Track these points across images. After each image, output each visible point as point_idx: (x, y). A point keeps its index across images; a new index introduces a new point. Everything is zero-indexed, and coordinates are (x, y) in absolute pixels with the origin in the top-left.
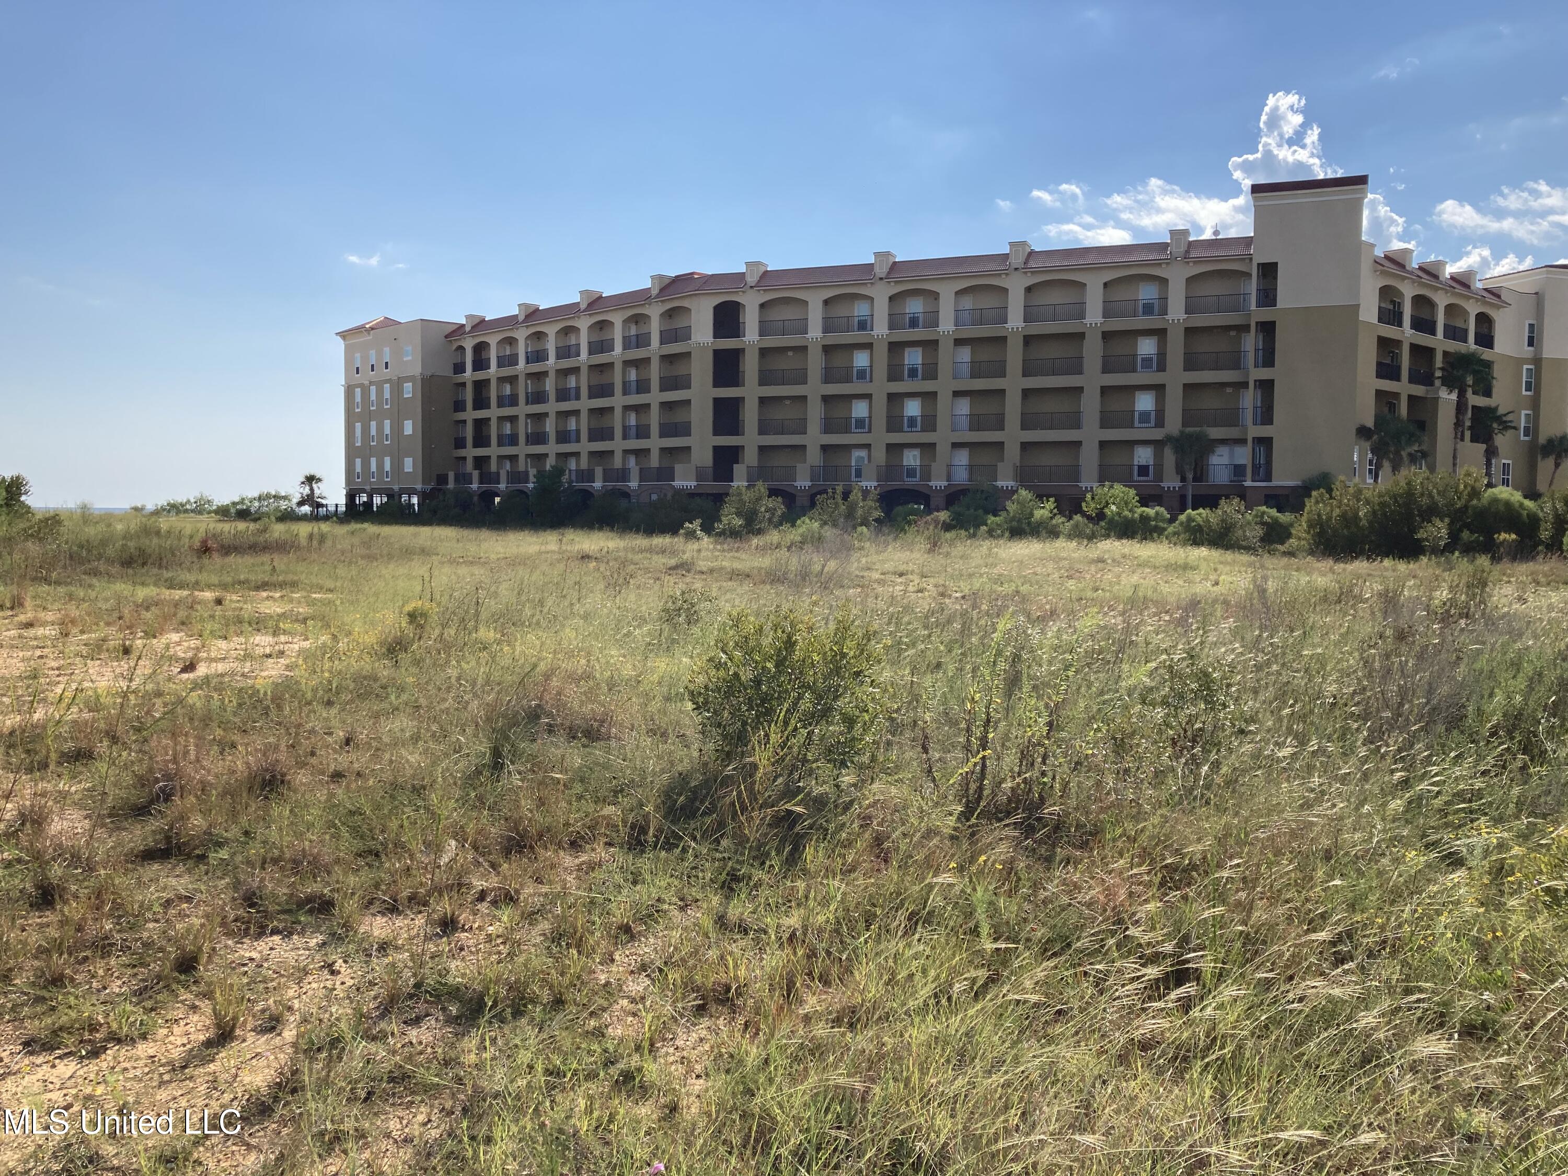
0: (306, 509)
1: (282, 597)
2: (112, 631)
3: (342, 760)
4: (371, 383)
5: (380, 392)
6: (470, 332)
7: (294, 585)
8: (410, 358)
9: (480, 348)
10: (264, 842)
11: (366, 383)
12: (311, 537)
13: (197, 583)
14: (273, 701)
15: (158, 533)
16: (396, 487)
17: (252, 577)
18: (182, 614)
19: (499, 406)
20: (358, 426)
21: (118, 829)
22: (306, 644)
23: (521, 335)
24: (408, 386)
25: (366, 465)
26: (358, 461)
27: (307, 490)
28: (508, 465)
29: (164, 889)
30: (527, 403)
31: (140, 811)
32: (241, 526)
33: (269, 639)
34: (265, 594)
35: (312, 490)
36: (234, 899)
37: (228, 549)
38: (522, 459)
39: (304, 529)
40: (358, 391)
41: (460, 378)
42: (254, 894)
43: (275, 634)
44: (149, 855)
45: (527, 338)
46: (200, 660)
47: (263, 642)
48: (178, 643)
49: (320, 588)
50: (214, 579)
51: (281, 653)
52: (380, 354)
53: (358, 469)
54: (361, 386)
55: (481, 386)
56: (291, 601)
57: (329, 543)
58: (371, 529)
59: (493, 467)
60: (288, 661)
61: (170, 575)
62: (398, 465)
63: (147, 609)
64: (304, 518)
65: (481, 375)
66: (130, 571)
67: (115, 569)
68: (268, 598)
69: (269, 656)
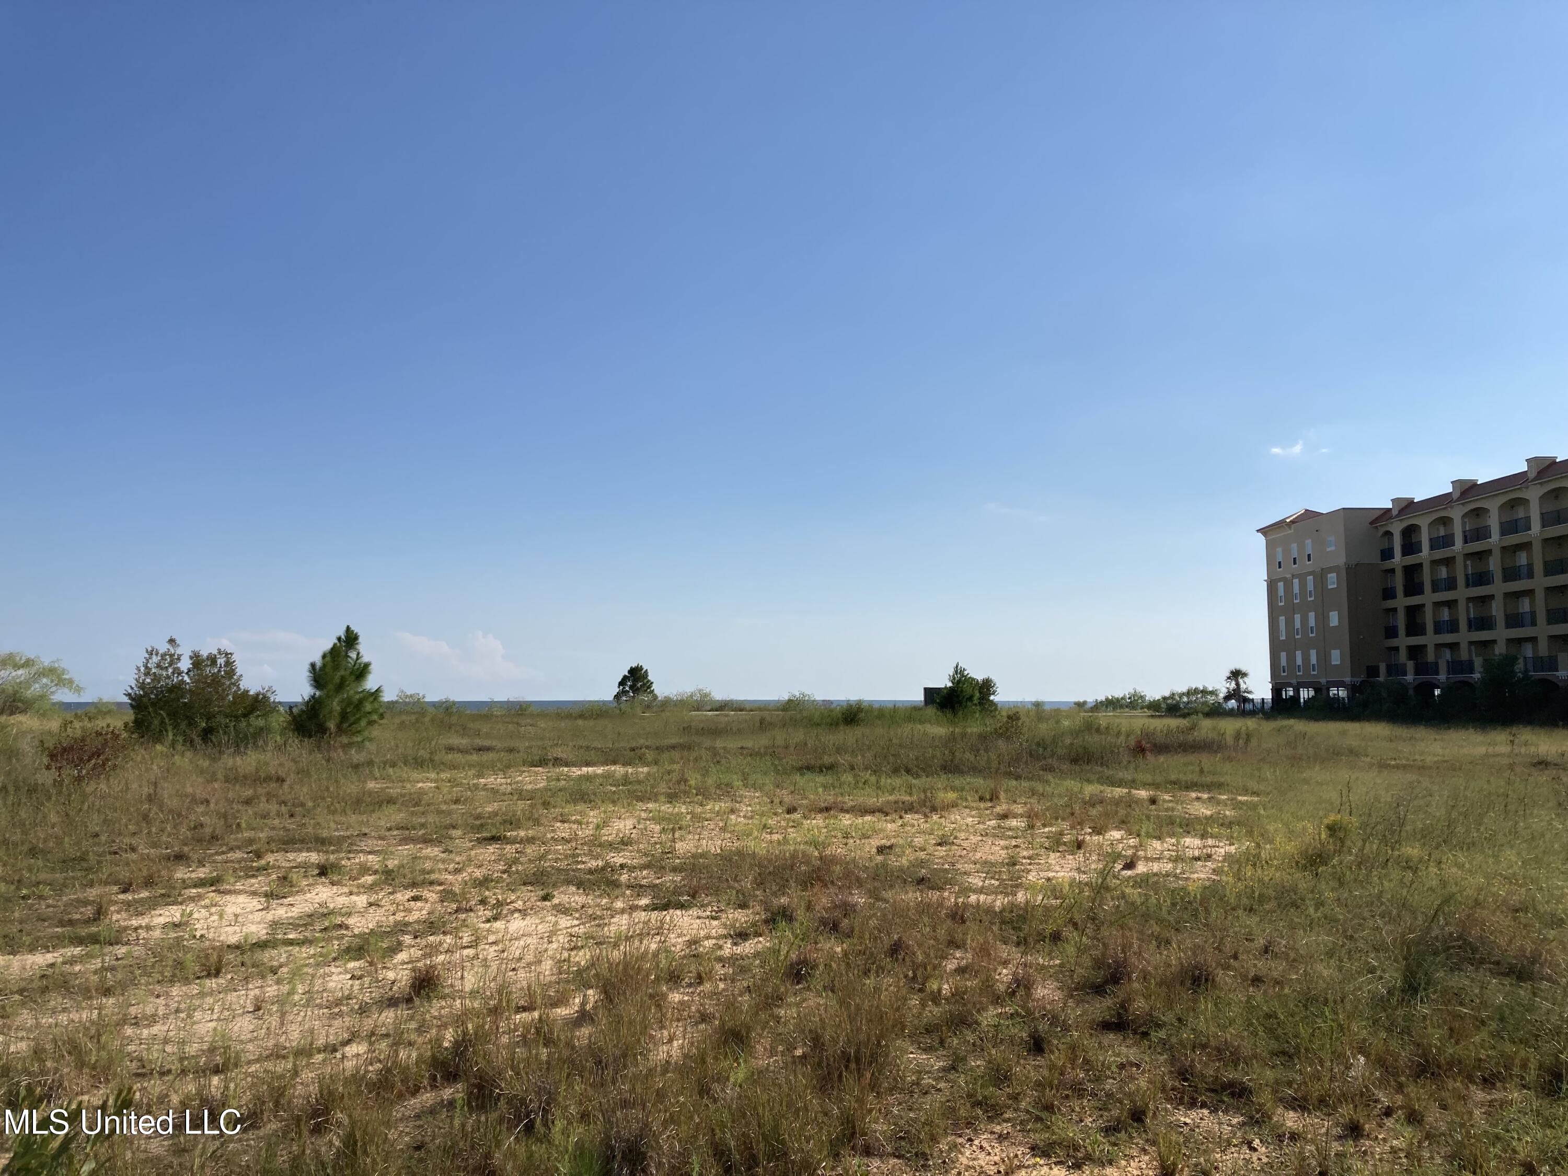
0: (1233, 703)
1: (1209, 798)
2: (1065, 825)
3: (1261, 966)
4: (1293, 576)
5: (1303, 585)
6: (1397, 516)
7: (1219, 786)
8: (1333, 548)
9: (1410, 532)
10: (1193, 1030)
11: (1289, 576)
12: (1237, 736)
13: (1134, 781)
14: (1201, 904)
15: (1098, 730)
16: (1323, 681)
17: (1183, 777)
18: (1122, 812)
19: (1434, 591)
20: (1282, 619)
21: (1083, 1001)
22: (1232, 849)
23: (1456, 514)
24: (1332, 577)
25: (1291, 659)
26: (1283, 655)
27: (1233, 685)
28: (1448, 655)
29: (1118, 1055)
30: (1467, 585)
31: (1099, 990)
32: (1174, 723)
33: (1197, 842)
34: (1194, 795)
35: (1238, 684)
36: (1171, 1072)
37: (1161, 748)
38: (1464, 647)
39: (1230, 726)
40: (1281, 585)
41: (1388, 565)
42: (1187, 1071)
43: (1203, 836)
44: (1106, 1026)
45: (1464, 516)
46: (1139, 858)
47: (1192, 843)
48: (1120, 841)
49: (1245, 791)
50: (1148, 778)
51: (1209, 857)
52: (1301, 547)
53: (1284, 662)
54: (1284, 579)
55: (1412, 571)
56: (1219, 802)
57: (1254, 742)
58: (1298, 726)
59: (1431, 657)
60: (1214, 866)
61: (1111, 772)
62: (1324, 658)
63: (1093, 806)
64: (1231, 713)
65: (1410, 560)
66: (1077, 768)
67: (1065, 766)
68: (1198, 799)
69: (1198, 859)
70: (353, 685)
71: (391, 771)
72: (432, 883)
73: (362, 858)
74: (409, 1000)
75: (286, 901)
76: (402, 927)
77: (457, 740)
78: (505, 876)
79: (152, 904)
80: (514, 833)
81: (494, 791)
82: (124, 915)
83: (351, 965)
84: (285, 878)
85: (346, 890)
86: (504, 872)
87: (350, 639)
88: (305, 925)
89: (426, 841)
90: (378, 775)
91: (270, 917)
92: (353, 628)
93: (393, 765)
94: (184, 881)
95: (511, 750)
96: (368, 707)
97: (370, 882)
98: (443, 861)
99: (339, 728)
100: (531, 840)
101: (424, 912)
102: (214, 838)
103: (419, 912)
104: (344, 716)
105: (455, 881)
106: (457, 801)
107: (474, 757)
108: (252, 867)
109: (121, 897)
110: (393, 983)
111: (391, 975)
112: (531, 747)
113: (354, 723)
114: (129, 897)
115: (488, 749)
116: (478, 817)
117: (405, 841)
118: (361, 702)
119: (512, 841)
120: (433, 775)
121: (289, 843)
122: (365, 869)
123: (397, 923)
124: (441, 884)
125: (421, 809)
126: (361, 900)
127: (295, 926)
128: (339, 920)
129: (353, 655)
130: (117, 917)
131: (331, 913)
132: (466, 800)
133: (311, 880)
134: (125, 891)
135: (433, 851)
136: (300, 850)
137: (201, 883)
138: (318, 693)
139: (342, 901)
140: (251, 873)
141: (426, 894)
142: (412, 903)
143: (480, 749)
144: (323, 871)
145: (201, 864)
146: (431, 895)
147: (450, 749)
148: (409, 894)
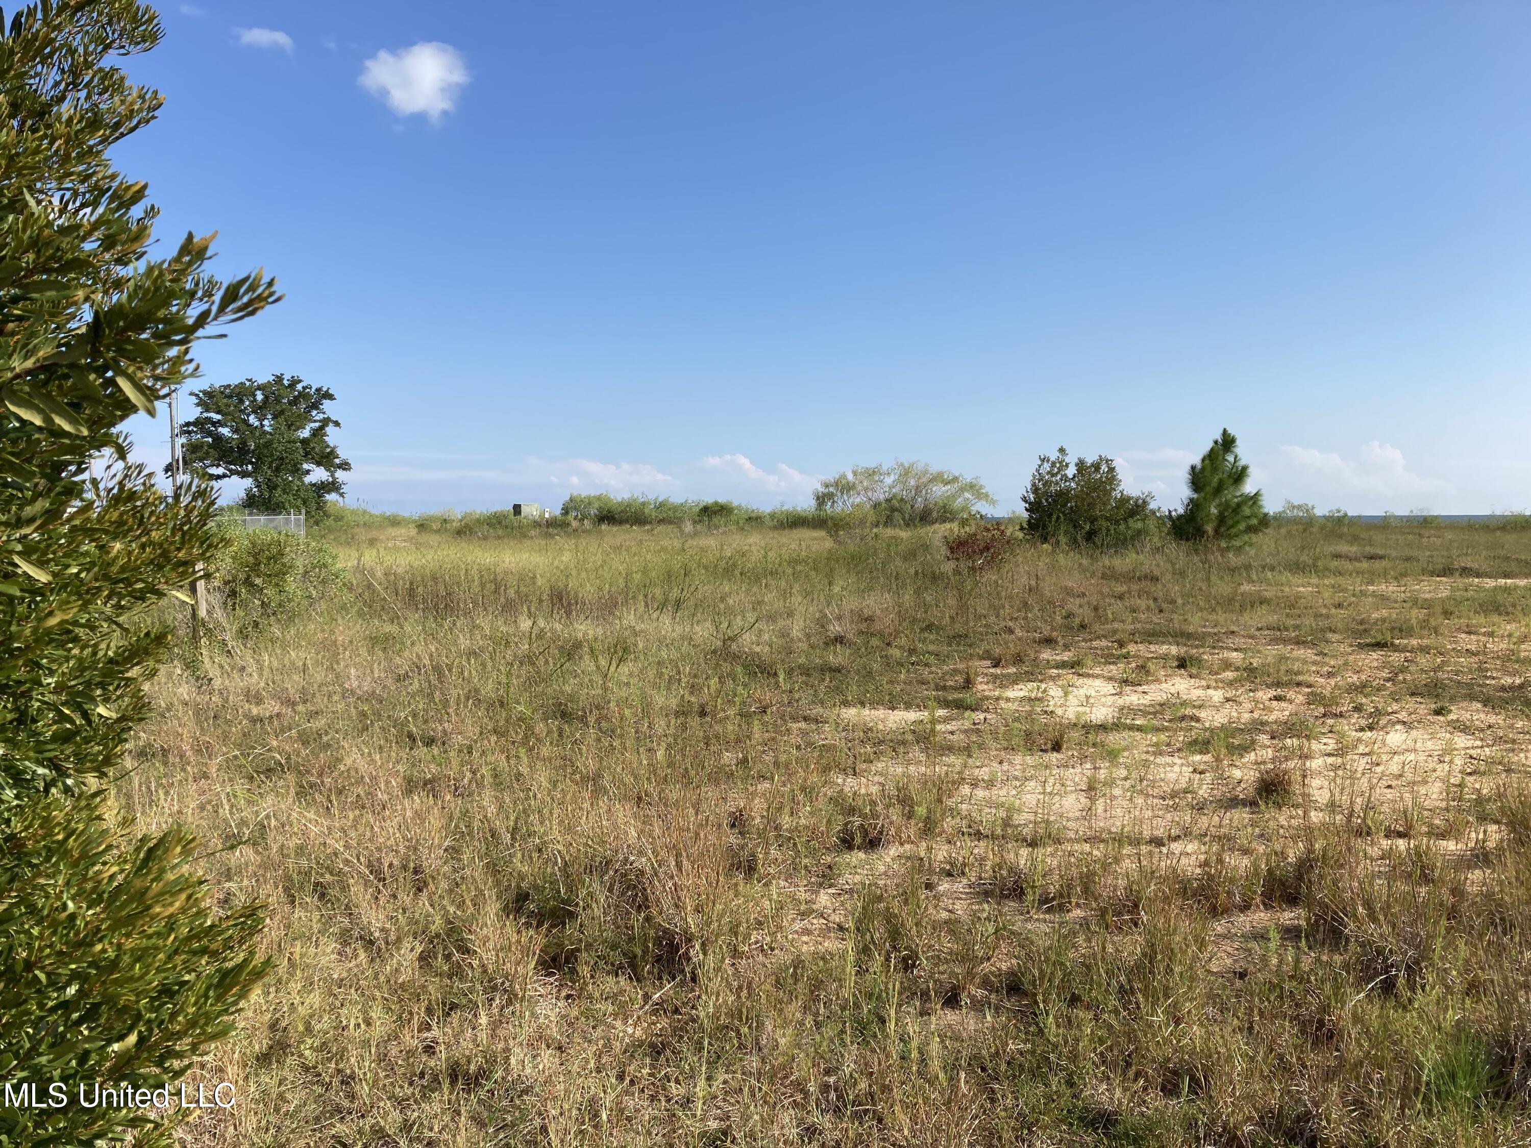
70: (1231, 489)
71: (1269, 574)
72: (1299, 684)
73: (1226, 654)
74: (1253, 804)
75: (1140, 689)
76: (1258, 726)
77: (1344, 548)
78: (1388, 684)
79: (1015, 680)
80: (1406, 641)
81: (1384, 598)
82: (991, 686)
83: (1197, 758)
84: (1143, 667)
85: (1204, 683)
86: (1389, 680)
87: (1227, 443)
88: (1155, 713)
89: (1298, 642)
90: (1255, 577)
91: (1121, 702)
92: (1230, 431)
93: (1272, 569)
94: (1048, 661)
95: (1408, 559)
96: (1247, 511)
97: (1231, 678)
98: (1314, 663)
99: (1216, 531)
100: (1425, 650)
101: (1287, 713)
102: (1083, 626)
103: (1280, 713)
104: (1221, 519)
105: (1326, 686)
106: (1339, 606)
107: (1365, 565)
108: (1112, 655)
109: (992, 670)
110: (1239, 782)
111: (1237, 774)
112: (1432, 556)
113: (1232, 526)
114: (998, 671)
115: (1381, 557)
116: (1362, 622)
117: (1275, 641)
118: (1239, 505)
119: (1404, 650)
120: (1315, 581)
121: (1153, 636)
122: (1227, 665)
123: (1254, 721)
124: (1309, 686)
125: (1297, 611)
126: (1217, 695)
127: (1145, 713)
128: (1188, 711)
129: (1231, 458)
130: (982, 687)
131: (1184, 704)
132: (1349, 605)
133: (1170, 672)
134: (995, 666)
135: (1308, 654)
136: (1163, 643)
137: (1063, 665)
138: (1195, 496)
139: (1196, 694)
140: (1110, 659)
141: (1291, 694)
142: (1275, 703)
143: (1372, 558)
144: (1182, 664)
145: (1066, 647)
146: (1298, 697)
147: (1337, 556)
148: (1272, 693)
